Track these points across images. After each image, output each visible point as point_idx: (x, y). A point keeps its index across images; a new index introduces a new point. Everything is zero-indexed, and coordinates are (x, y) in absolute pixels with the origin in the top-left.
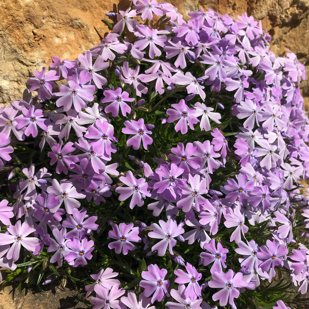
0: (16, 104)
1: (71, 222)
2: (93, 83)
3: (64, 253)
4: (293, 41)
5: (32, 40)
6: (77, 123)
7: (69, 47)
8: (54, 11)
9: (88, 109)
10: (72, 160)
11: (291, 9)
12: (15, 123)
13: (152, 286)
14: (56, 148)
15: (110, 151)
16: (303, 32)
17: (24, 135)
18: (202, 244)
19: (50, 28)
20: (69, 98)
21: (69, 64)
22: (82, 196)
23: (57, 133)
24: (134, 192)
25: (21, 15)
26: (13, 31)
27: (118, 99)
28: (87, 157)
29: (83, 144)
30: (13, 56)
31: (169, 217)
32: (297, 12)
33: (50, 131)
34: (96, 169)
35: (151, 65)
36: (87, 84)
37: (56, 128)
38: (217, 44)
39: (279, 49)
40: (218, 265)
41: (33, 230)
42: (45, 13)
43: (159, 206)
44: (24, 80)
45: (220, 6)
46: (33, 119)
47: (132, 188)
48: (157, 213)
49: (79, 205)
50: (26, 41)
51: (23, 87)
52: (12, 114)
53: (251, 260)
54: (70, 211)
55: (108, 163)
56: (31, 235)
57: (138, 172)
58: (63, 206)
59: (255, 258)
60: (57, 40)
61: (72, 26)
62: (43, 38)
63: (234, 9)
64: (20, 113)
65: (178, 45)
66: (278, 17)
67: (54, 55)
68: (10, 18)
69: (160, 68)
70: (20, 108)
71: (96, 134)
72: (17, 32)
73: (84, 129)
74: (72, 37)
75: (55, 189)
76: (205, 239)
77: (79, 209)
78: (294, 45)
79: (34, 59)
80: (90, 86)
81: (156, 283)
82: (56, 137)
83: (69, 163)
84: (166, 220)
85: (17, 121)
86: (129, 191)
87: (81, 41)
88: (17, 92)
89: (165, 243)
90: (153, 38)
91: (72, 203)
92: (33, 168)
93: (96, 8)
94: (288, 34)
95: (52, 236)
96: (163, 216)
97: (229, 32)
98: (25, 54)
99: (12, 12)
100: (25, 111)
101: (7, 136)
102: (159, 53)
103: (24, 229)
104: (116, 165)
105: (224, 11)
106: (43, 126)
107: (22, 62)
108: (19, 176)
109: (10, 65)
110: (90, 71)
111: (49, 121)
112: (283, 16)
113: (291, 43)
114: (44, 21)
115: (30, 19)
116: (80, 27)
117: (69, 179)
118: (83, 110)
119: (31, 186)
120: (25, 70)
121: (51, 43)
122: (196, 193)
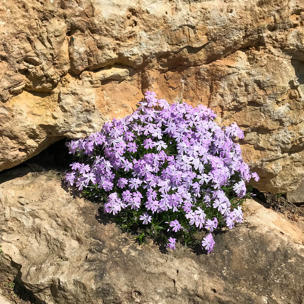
0: (98, 133)
1: (107, 175)
2: (123, 129)
3: (102, 184)
4: (239, 118)
5: (107, 111)
6: (114, 142)
7: (120, 114)
8: (116, 101)
9: (119, 138)
10: (110, 153)
11: (233, 103)
12: (96, 139)
13: (125, 196)
14: (107, 149)
15: (123, 152)
16: (245, 114)
17: (98, 144)
18: (148, 190)
19: (114, 107)
20: (113, 133)
21: (118, 121)
22: (112, 167)
23: (108, 144)
24: (126, 166)
25: (104, 103)
26: (101, 108)
27: (129, 135)
28: (114, 152)
29: (114, 148)
30: (100, 116)
31: (138, 178)
32: (236, 104)
33: (106, 143)
34: (117, 157)
35: (147, 124)
36: (122, 129)
37: (108, 143)
38: (177, 119)
39: (230, 121)
40: (151, 197)
41: (95, 176)
42: (113, 102)
43: (135, 174)
44: (102, 125)
45: (195, 99)
46: (102, 139)
47: (126, 164)
48: (134, 176)
49: (111, 169)
50: (105, 112)
51: (102, 128)
52: (96, 136)
53: (165, 199)
54: (107, 171)
55: (122, 156)
56: (94, 177)
57: (130, 161)
58: (105, 168)
59: (167, 199)
60: (116, 112)
61: (123, 107)
62: (111, 111)
63: (201, 101)
64: (98, 136)
65: (160, 118)
66: (224, 106)
67: (114, 117)
68: (101, 104)
69: (150, 126)
70: (98, 134)
71: (119, 146)
72: (102, 108)
73: (116, 144)
74: (122, 110)
75: (104, 163)
76: (150, 189)
77: (110, 171)
78: (240, 120)
79: (107, 118)
80: (122, 130)
81: (127, 195)
82: (107, 146)
83: (109, 154)
84: (137, 178)
85: (97, 138)
86: (125, 165)
87: (126, 112)
88: (99, 129)
89: (133, 185)
90: (151, 114)
91: (108, 168)
92: (99, 156)
93: (134, 100)
94: (235, 114)
95: (100, 179)
96: (136, 177)
97: (187, 113)
98: (104, 116)
99: (102, 102)
100: (100, 136)
101: (93, 143)
102: (152, 120)
103: (92, 175)
104: (124, 157)
105: (196, 102)
106: (104, 142)
107: (102, 119)
108: (94, 159)
109: (98, 119)
110: (123, 125)
111: (107, 140)
112: (228, 106)
113: (237, 119)
114: (112, 105)
115: (107, 104)
116: (126, 107)
117: (109, 160)
118: (117, 137)
119: (97, 162)
120: (103, 121)
121: (113, 113)
122: (147, 170)
